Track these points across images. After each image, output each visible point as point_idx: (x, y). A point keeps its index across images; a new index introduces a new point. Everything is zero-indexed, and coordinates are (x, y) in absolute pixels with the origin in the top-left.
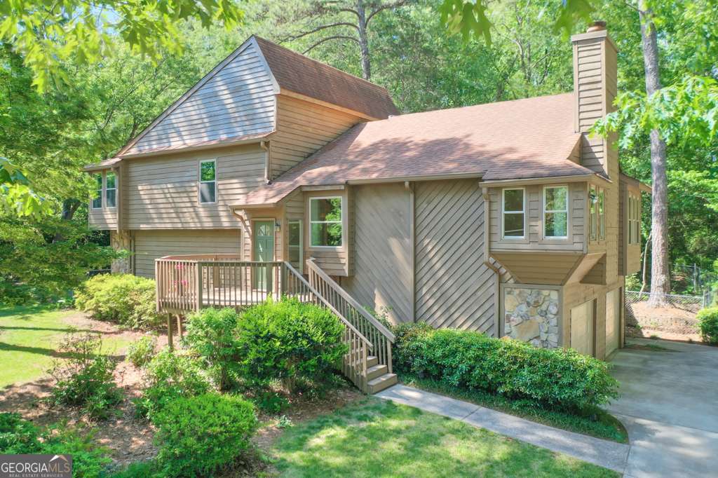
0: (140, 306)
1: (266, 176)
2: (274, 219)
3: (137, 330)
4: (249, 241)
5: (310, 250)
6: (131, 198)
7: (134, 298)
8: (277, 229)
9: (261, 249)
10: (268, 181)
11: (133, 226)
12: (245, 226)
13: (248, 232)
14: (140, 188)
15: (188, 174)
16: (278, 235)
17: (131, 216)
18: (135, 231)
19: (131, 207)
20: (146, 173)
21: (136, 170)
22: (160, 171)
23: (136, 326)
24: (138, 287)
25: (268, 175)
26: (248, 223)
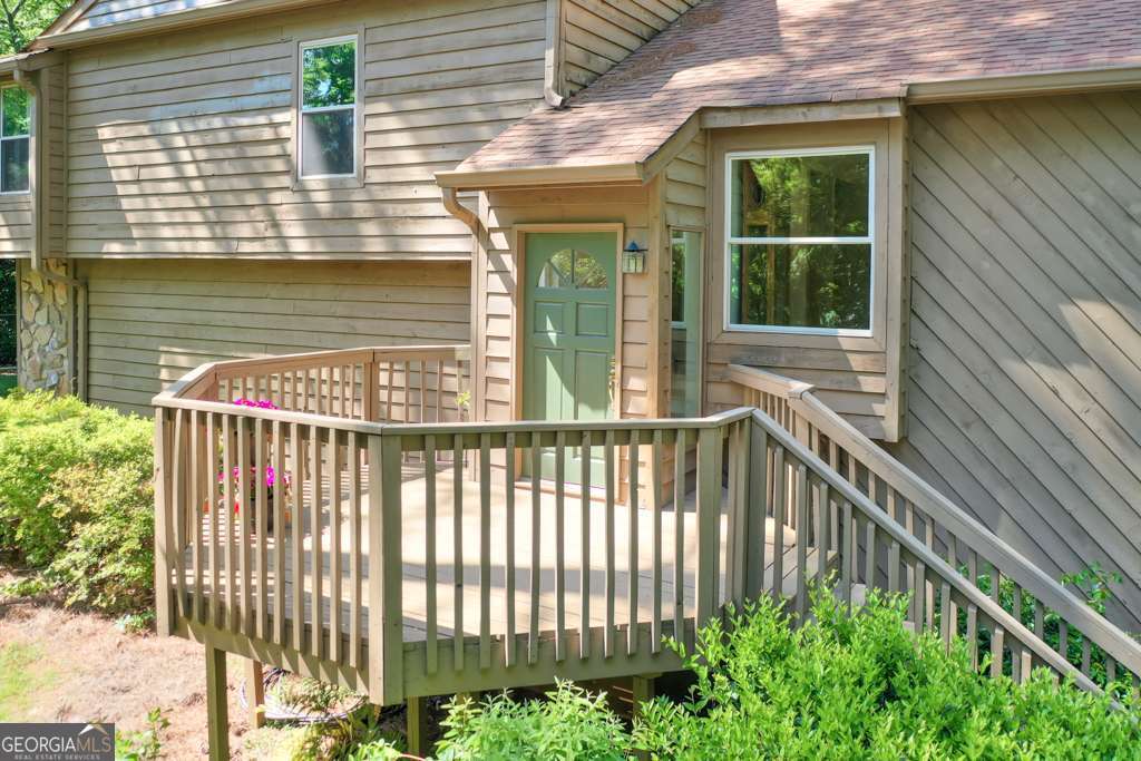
0: (98, 528)
1: (549, 82)
2: (618, 227)
3: (81, 608)
4: (507, 305)
5: (726, 339)
6: (76, 164)
7: (75, 494)
8: (626, 264)
9: (553, 336)
10: (558, 100)
11: (81, 249)
12: (491, 251)
13: (502, 271)
14: (105, 133)
15: (258, 86)
16: (634, 287)
17: (76, 219)
18: (91, 262)
19: (77, 192)
20: (122, 88)
21: (92, 80)
22: (168, 81)
23: (82, 594)
24: (93, 445)
25: (557, 79)
26: (499, 240)
